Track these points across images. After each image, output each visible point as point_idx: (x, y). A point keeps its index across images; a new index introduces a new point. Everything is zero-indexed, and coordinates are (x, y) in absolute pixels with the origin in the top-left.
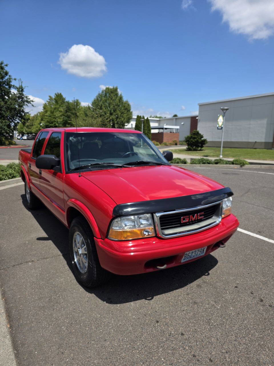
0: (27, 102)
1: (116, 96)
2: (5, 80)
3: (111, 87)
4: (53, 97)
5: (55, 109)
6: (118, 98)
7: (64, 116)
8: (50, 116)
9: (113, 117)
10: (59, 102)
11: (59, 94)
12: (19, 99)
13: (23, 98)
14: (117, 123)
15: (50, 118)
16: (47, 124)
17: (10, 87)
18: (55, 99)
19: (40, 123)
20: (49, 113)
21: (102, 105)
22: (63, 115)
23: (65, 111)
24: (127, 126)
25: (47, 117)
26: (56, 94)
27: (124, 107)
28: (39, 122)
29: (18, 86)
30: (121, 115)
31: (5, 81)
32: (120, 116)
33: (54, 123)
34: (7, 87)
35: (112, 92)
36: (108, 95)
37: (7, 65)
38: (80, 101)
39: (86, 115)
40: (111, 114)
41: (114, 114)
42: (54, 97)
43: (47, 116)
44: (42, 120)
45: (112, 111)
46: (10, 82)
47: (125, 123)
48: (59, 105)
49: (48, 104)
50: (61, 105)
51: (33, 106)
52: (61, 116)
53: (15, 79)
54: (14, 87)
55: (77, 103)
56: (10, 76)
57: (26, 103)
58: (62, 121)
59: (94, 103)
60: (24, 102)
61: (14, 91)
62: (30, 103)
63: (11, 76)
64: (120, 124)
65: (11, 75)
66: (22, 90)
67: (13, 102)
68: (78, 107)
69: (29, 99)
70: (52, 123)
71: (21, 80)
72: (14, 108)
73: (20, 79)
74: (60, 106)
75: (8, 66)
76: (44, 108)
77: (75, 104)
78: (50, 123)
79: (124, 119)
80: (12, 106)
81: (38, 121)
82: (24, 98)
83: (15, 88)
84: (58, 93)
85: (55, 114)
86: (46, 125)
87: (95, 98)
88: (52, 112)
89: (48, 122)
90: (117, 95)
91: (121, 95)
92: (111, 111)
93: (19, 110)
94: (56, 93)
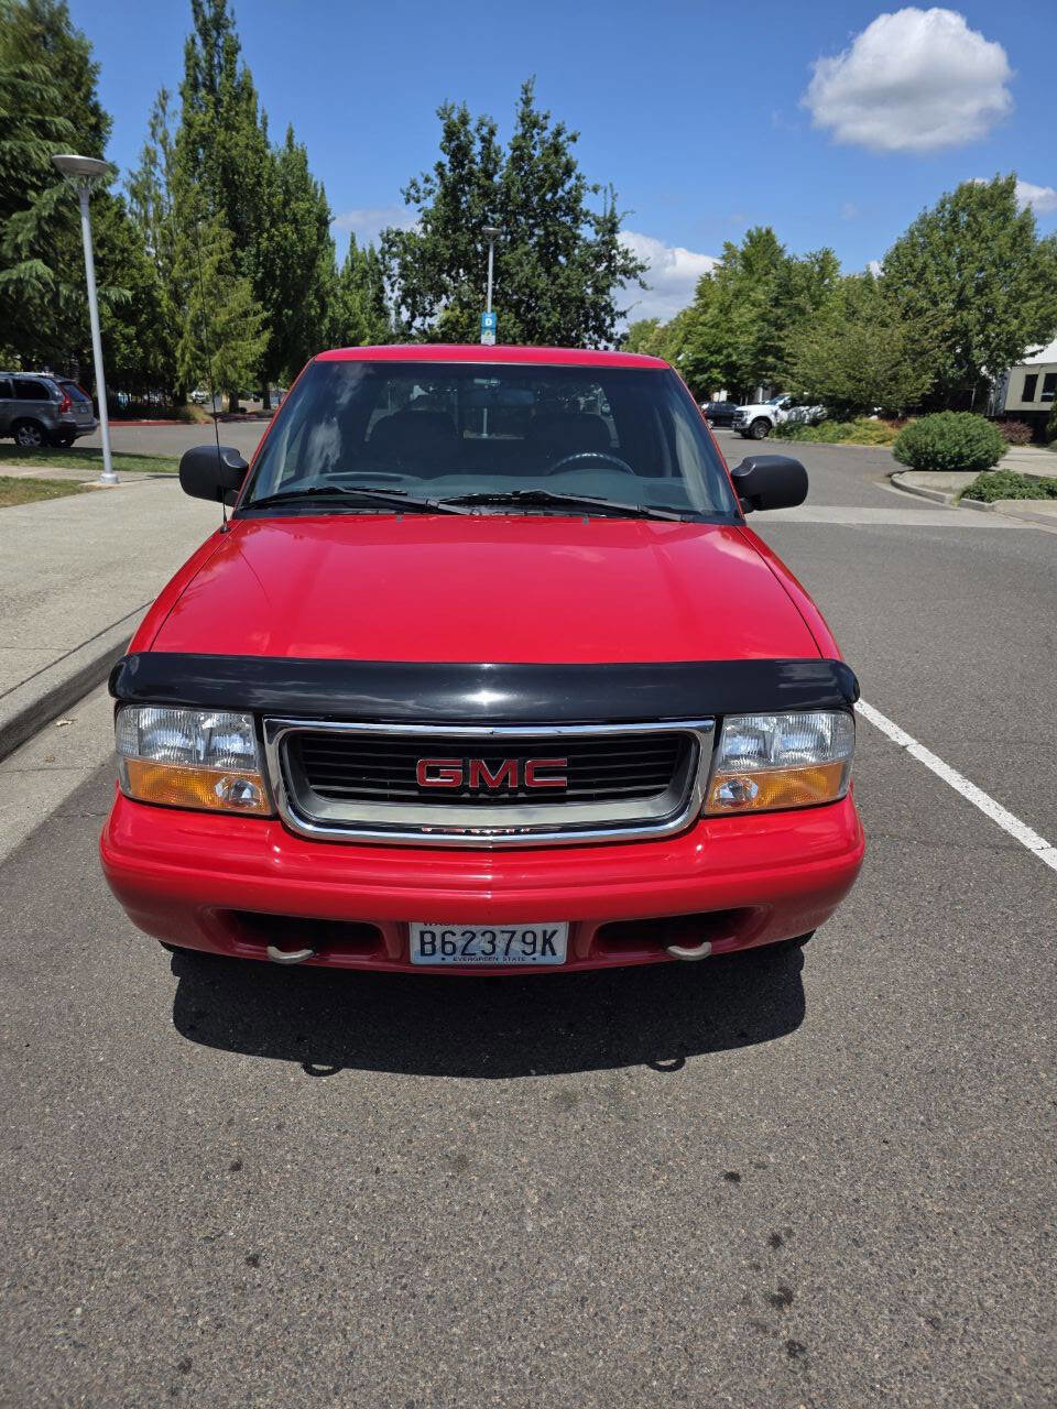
0: (626, 272)
1: (998, 223)
2: (563, 194)
3: (983, 181)
4: (740, 244)
5: (738, 294)
6: (1010, 230)
7: (764, 320)
8: (716, 325)
9: (971, 316)
10: (759, 265)
11: (764, 231)
12: (599, 263)
13: (611, 258)
14: (986, 344)
15: (714, 331)
16: (699, 356)
17: (576, 220)
18: (745, 256)
19: (679, 354)
20: (713, 311)
21: (925, 267)
22: (763, 317)
23: (771, 300)
24: (1033, 355)
25: (705, 329)
26: (750, 235)
27: (1035, 266)
28: (676, 349)
29: (600, 214)
30: (1008, 305)
31: (563, 197)
32: (1005, 312)
33: (725, 352)
34: (567, 219)
35: (983, 205)
36: (964, 218)
37: (574, 139)
38: (837, 256)
39: (852, 314)
40: (962, 304)
41: (978, 301)
42: (741, 248)
43: (703, 324)
44: (686, 341)
45: (969, 292)
46: (577, 200)
47: (1024, 344)
48: (756, 276)
49: (716, 275)
50: (764, 278)
51: (643, 285)
52: (753, 322)
53: (595, 190)
54: (588, 218)
55: (825, 263)
56: (578, 178)
57: (619, 277)
58: (753, 344)
59: (896, 260)
60: (614, 274)
61: (587, 233)
62: (635, 277)
63: (584, 178)
64: (998, 348)
65: (584, 174)
66: (613, 230)
67: (576, 273)
68: (826, 282)
69: (634, 259)
70: (719, 352)
71: (612, 191)
72: (576, 298)
73: (611, 185)
74: (758, 281)
75: (578, 138)
76: (701, 293)
77: (817, 269)
78: (712, 353)
79: (1023, 323)
80: (573, 292)
81: (672, 348)
82: (618, 257)
83: (589, 222)
84: (758, 229)
85: (734, 315)
86: (697, 359)
87: (903, 236)
88: (725, 310)
89: (705, 346)
90: (1006, 214)
91: (1027, 211)
92: (963, 288)
93: (595, 305)
94: (753, 230)
